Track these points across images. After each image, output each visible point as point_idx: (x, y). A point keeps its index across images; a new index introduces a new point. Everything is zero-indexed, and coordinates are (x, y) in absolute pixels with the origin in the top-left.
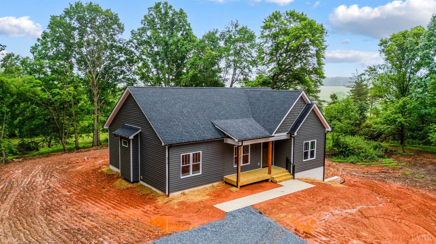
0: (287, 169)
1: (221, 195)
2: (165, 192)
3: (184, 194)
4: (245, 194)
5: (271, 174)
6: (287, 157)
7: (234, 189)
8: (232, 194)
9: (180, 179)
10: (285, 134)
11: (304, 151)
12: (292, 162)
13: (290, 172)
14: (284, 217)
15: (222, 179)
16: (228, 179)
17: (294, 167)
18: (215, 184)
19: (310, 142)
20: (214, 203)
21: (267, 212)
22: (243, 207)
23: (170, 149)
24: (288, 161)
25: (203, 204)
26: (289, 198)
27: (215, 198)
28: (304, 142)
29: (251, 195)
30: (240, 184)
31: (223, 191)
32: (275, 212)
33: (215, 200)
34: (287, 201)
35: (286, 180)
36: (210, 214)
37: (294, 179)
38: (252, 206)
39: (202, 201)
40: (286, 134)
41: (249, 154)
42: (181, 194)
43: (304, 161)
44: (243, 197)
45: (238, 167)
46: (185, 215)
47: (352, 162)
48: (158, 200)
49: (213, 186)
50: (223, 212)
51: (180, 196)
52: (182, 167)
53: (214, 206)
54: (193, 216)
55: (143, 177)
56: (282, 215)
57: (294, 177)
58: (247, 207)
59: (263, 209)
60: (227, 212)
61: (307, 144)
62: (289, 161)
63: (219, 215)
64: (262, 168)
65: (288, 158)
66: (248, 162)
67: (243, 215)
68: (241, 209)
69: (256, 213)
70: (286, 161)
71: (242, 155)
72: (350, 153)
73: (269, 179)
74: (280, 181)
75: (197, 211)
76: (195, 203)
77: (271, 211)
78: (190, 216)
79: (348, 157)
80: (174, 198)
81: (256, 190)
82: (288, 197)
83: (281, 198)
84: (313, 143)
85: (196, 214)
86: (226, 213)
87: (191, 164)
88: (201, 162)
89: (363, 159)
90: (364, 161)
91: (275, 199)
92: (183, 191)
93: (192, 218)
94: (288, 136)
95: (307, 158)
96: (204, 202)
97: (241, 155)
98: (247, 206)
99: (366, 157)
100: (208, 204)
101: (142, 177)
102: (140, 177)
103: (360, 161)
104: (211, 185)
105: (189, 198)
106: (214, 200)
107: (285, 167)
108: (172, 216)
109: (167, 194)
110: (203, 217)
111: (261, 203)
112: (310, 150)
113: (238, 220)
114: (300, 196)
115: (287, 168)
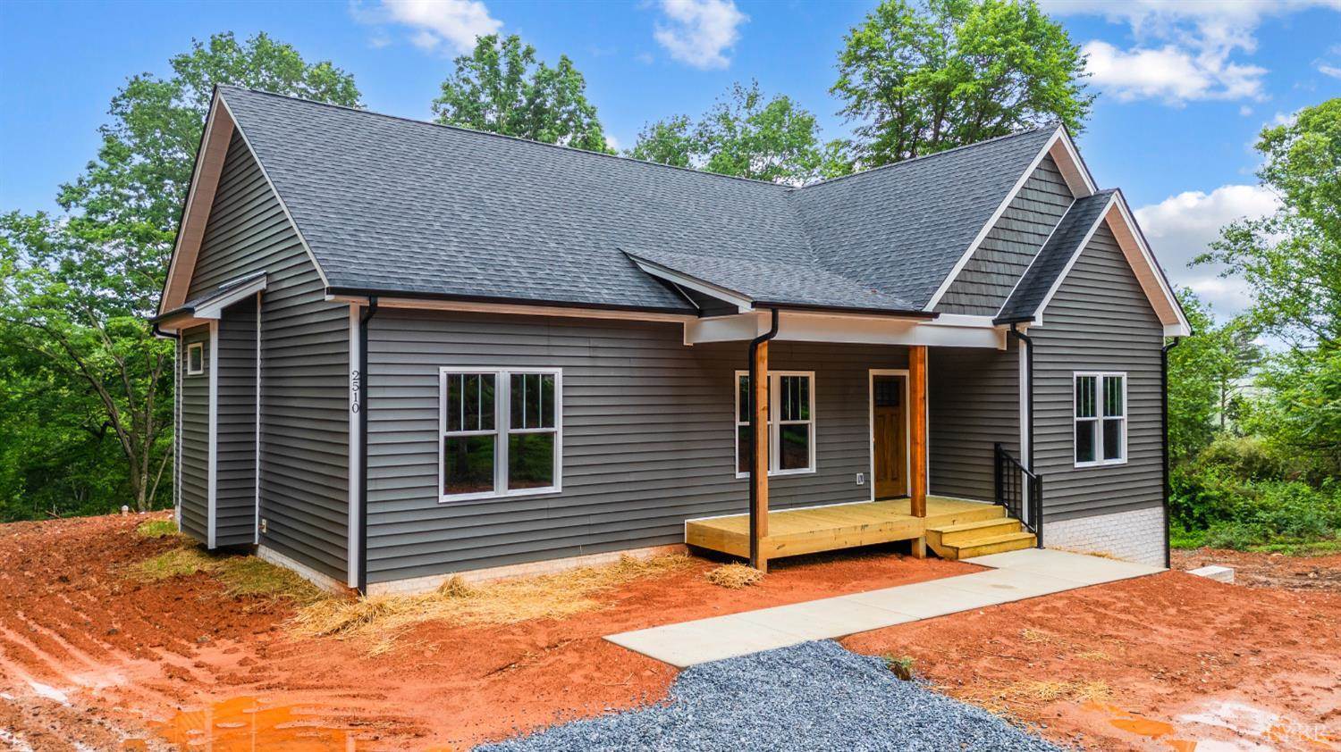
0: (999, 500)
1: (665, 596)
2: (339, 573)
3: (454, 591)
4: (794, 592)
5: (924, 515)
6: (997, 445)
7: (735, 572)
8: (721, 593)
9: (432, 504)
10: (987, 321)
11: (1076, 419)
12: (1025, 463)
13: (1015, 513)
14: (1060, 697)
15: (677, 531)
16: (702, 531)
17: (1035, 484)
18: (640, 555)
19: (1100, 376)
20: (616, 626)
21: (940, 669)
22: (789, 644)
23: (371, 325)
24: (1003, 461)
25: (549, 634)
26: (1046, 610)
27: (624, 608)
28: (1076, 374)
29: (828, 596)
30: (767, 550)
31: (676, 582)
32: (990, 670)
33: (624, 616)
34: (1042, 626)
35: (1002, 547)
36: (577, 677)
37: (1040, 546)
38: (839, 639)
39: (546, 622)
40: (990, 325)
41: (812, 422)
42: (442, 589)
43: (1078, 465)
44: (781, 603)
45: (753, 482)
46: (413, 687)
47: (1229, 545)
48: (297, 619)
49: (624, 561)
50: (661, 665)
51: (432, 600)
52: (447, 438)
53: (610, 638)
54: (467, 689)
55: (270, 521)
56: (1045, 687)
57: (1039, 536)
58: (809, 644)
59: (913, 654)
60: (682, 664)
61: (1086, 386)
62: (1009, 459)
63: (630, 682)
64: (876, 500)
65: (1005, 448)
66: (805, 465)
67: (785, 679)
68: (776, 652)
69: (874, 672)
70: (991, 463)
71: (776, 421)
72: (1213, 511)
73: (916, 540)
74: (977, 551)
75: (501, 663)
76: (506, 628)
77: (962, 665)
78: (447, 693)
79: (1205, 527)
80: (389, 605)
81: (854, 583)
82: (1040, 607)
83: (1001, 608)
84: (1112, 386)
85: (485, 682)
86: (681, 669)
87: (503, 428)
88: (558, 427)
89: (1271, 532)
90: (1278, 539)
91: (970, 612)
92: (450, 576)
93: (456, 700)
94: (998, 334)
95: (1090, 458)
96: (555, 623)
97: (770, 424)
98: (814, 638)
99: (1281, 526)
100: (580, 631)
101: (264, 522)
102: (260, 524)
103: (1259, 541)
104: (614, 557)
105: (474, 610)
106: (616, 617)
107: (992, 495)
108: (328, 693)
109: (353, 582)
110: (525, 697)
111: (892, 629)
112: (1100, 418)
113: (752, 708)
114: (1105, 606)
115: (1002, 494)
